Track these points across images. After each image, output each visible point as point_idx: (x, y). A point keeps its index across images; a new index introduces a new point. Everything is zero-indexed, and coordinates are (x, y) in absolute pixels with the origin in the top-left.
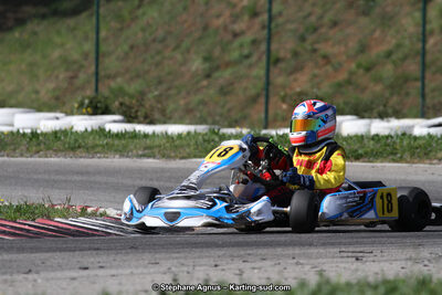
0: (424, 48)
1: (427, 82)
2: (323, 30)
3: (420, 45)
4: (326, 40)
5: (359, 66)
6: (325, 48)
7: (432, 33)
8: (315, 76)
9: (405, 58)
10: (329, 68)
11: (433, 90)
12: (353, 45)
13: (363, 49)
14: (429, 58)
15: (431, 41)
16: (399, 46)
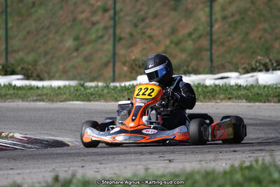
0: (211, 30)
1: (213, 52)
2: (148, 20)
3: (209, 28)
4: (151, 26)
5: (171, 42)
6: (149, 32)
7: (216, 20)
8: (144, 49)
9: (200, 37)
10: (152, 44)
11: (218, 57)
12: (167, 29)
13: (174, 31)
14: (215, 37)
15: (216, 27)
16: (196, 29)
